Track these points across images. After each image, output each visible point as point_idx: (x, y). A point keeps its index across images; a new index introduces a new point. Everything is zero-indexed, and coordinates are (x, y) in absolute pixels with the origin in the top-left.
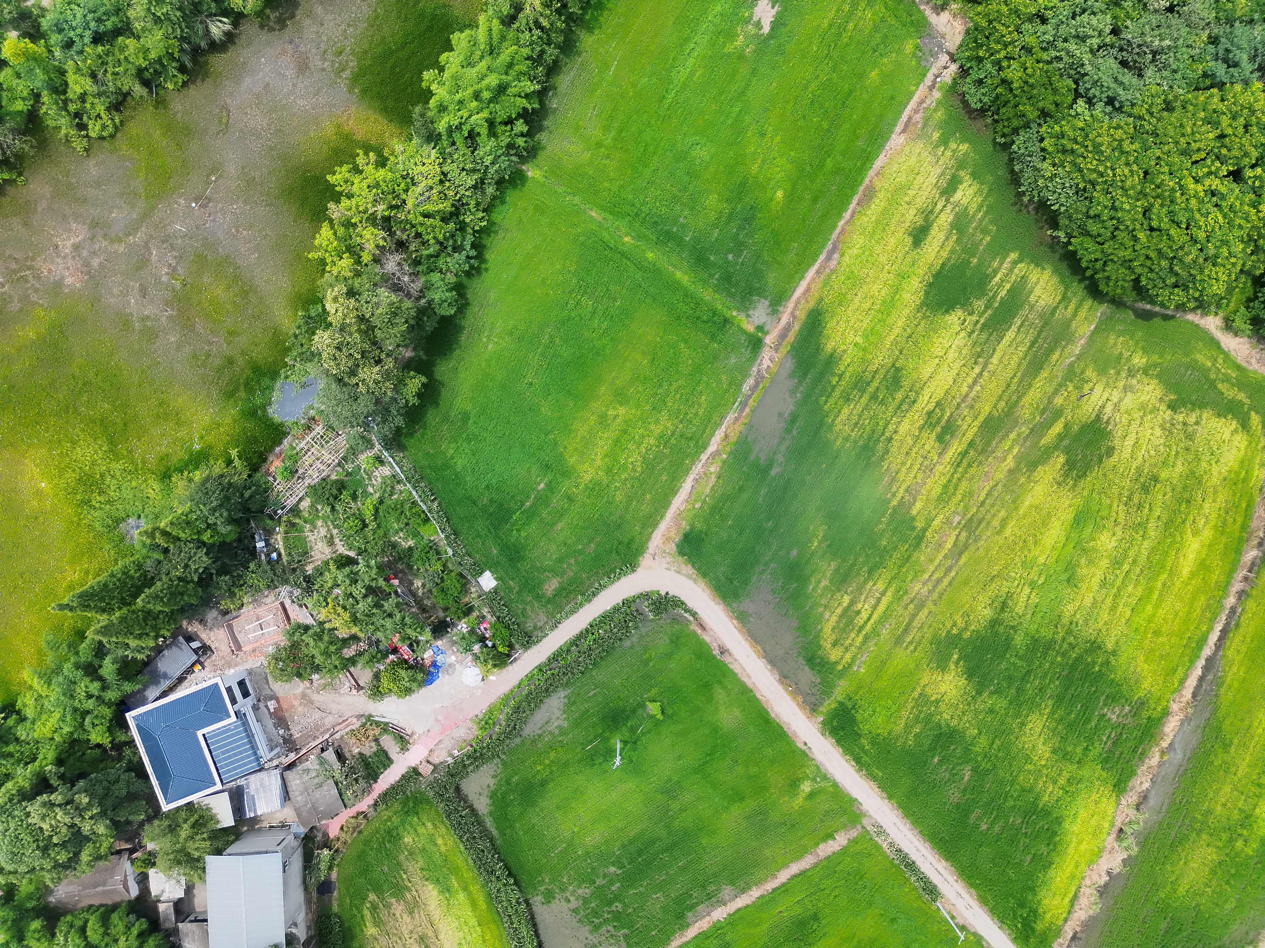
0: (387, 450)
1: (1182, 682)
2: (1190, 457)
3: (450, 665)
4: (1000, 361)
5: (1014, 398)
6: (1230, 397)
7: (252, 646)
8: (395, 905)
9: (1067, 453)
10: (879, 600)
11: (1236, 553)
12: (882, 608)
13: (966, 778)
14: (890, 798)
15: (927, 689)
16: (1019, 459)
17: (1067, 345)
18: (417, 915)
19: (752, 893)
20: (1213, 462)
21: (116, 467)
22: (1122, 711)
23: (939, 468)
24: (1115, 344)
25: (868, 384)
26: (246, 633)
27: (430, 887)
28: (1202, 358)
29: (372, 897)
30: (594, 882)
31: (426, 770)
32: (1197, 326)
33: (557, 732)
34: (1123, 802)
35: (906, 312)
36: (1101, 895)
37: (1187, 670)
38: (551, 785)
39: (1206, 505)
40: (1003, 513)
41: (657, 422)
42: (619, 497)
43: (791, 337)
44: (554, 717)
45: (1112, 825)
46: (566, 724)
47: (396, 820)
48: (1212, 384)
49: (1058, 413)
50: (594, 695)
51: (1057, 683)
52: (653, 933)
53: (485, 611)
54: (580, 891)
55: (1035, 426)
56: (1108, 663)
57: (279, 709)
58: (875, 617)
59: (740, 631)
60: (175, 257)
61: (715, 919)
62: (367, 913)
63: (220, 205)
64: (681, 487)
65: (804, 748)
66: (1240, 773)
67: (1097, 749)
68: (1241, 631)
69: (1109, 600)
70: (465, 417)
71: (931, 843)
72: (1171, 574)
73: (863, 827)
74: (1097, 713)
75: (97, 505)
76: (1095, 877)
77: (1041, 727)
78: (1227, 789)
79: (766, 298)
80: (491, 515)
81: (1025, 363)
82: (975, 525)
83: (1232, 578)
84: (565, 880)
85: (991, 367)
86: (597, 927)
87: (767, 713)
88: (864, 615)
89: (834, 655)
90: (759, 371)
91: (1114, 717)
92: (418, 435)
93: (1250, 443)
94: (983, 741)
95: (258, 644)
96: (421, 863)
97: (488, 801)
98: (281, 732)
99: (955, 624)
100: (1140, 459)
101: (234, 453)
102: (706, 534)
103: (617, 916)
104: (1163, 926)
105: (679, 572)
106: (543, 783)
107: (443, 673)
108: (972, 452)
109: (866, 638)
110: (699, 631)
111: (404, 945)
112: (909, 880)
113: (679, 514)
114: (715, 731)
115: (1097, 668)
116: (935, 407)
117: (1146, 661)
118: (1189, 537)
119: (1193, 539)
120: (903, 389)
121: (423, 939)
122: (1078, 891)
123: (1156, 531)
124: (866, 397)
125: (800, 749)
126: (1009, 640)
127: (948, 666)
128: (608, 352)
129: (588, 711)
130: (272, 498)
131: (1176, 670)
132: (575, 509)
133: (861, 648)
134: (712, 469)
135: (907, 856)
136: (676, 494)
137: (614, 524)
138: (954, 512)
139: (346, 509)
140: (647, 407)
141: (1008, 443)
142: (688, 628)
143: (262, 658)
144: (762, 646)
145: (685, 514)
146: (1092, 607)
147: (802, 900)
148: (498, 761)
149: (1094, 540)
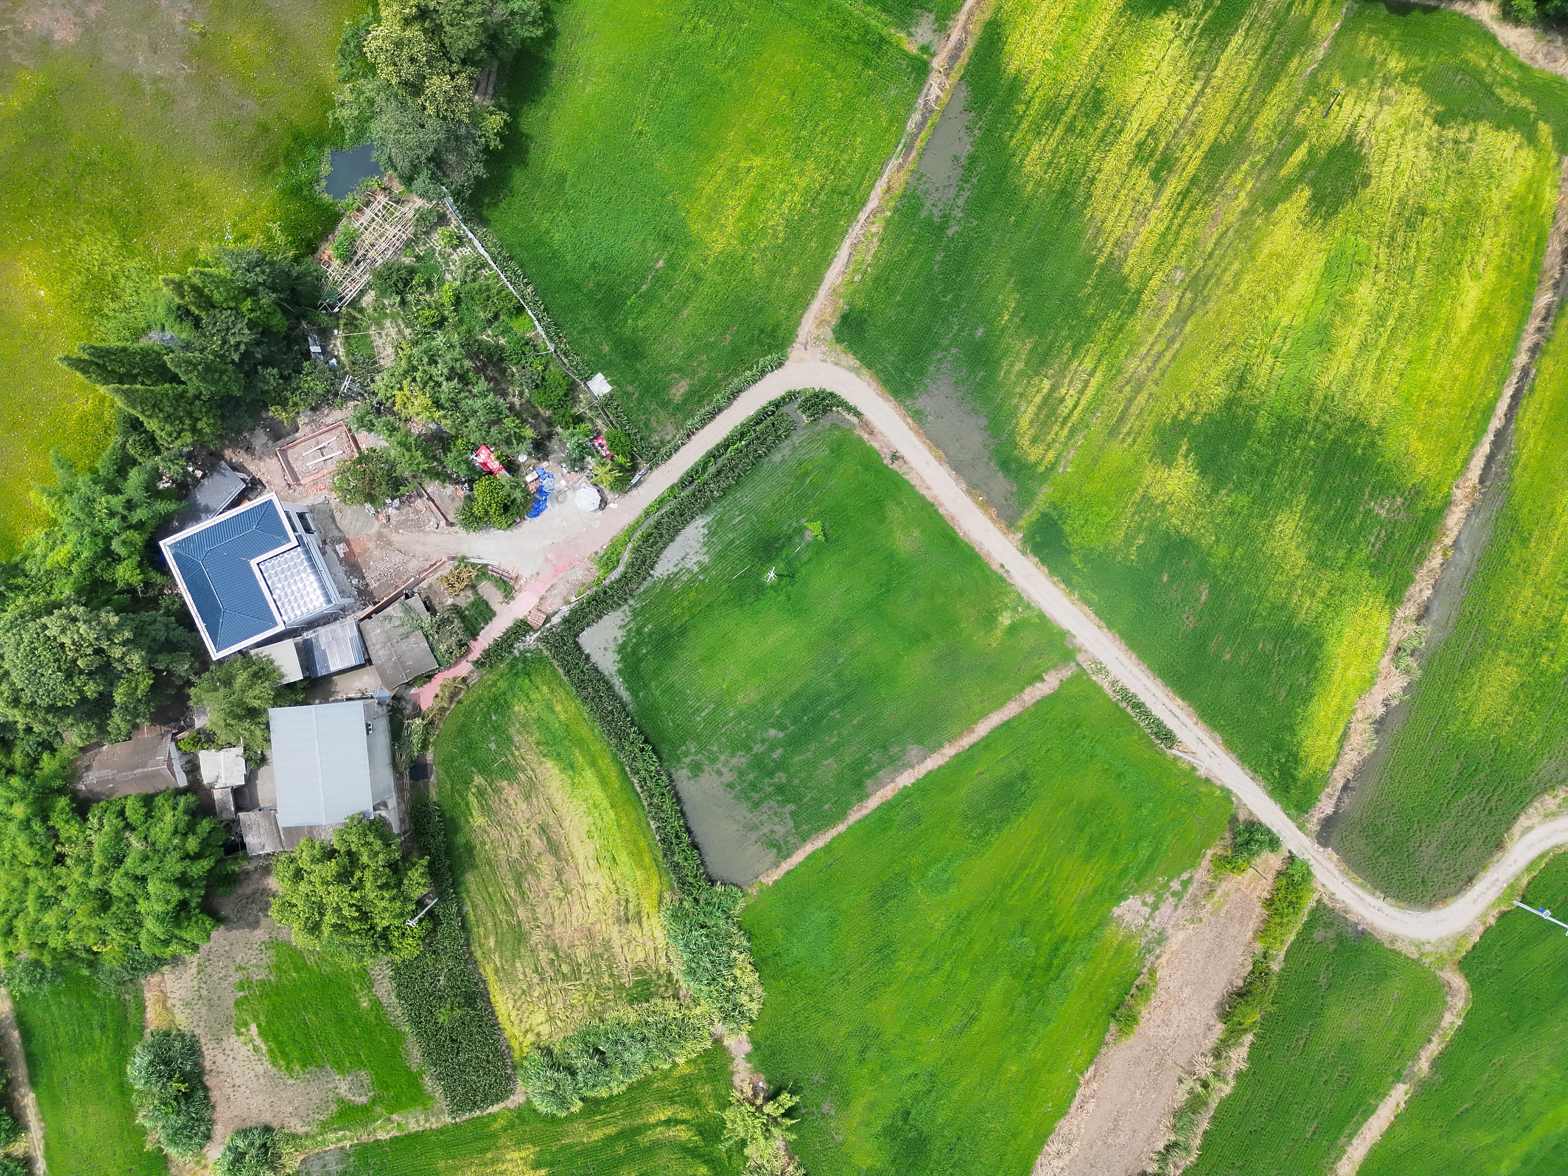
0: (465, 223)
1: (1467, 462)
2: (1464, 183)
3: (560, 492)
4: (1226, 74)
5: (1245, 119)
6: (1512, 105)
7: (312, 478)
8: (507, 789)
9: (1314, 186)
10: (1086, 384)
11: (1527, 299)
12: (1090, 391)
13: (1203, 598)
14: (1110, 626)
15: (1150, 490)
16: (1253, 197)
17: (1307, 49)
18: (534, 801)
19: (944, 751)
20: (1493, 187)
21: (132, 265)
22: (1392, 504)
23: (1155, 213)
24: (1366, 47)
25: (1063, 112)
26: (304, 461)
27: (549, 764)
28: (1475, 57)
29: (478, 780)
30: (751, 749)
31: (536, 620)
32: (1467, 18)
33: (696, 569)
34: (1400, 614)
35: (1107, 16)
36: (1377, 732)
37: (1472, 447)
38: (692, 633)
39: (1487, 242)
40: (1236, 266)
41: (801, 173)
42: (759, 271)
43: (965, 55)
44: (692, 552)
45: (1387, 645)
46: (706, 559)
47: (502, 685)
48: (1489, 91)
49: (1300, 137)
50: (740, 522)
51: (1311, 473)
52: (826, 807)
53: (599, 422)
54: (734, 761)
55: (1272, 155)
56: (1373, 444)
58: (1083, 403)
59: (917, 433)
61: (901, 786)
62: (472, 799)
64: (835, 256)
65: (1002, 571)
66: (1542, 574)
67: (1363, 552)
68: (1536, 396)
69: (1371, 366)
70: (562, 178)
71: (1163, 679)
72: (1447, 328)
73: (1078, 665)
74: (1361, 509)
75: (111, 314)
76: (1369, 710)
77: (1293, 528)
78: (1528, 593)
79: (930, 12)
80: (599, 301)
81: (1256, 75)
82: (1201, 283)
83: (1524, 331)
84: (715, 749)
85: (1214, 82)
86: (757, 805)
87: (953, 530)
88: (1069, 402)
89: (1034, 454)
90: (926, 104)
92: (503, 205)
93: (1539, 160)
94: (1222, 551)
95: (320, 475)
96: (537, 735)
97: (617, 657)
98: (355, 581)
99: (1182, 407)
100: (1403, 188)
101: (275, 227)
102: (870, 313)
103: (780, 789)
104: (1456, 766)
105: (837, 364)
106: (683, 631)
107: (552, 503)
108: (1195, 191)
109: (1073, 432)
110: (866, 436)
111: (520, 837)
112: (1138, 726)
113: (834, 290)
114: (890, 557)
115: (1360, 451)
116: (1147, 136)
117: (1420, 439)
118: (1466, 281)
119: (1472, 284)
120: (1106, 117)
121: (543, 829)
122: (1347, 728)
123: (1426, 276)
124: (1060, 129)
125: (996, 573)
126: (1249, 423)
127: (1175, 460)
128: (735, 86)
129: (733, 541)
130: (327, 289)
131: (1457, 448)
132: (704, 289)
133: (1066, 444)
134: (874, 230)
135: (1134, 696)
136: (829, 265)
137: (754, 307)
138: (1176, 267)
139: (419, 301)
140: (788, 155)
141: (1240, 176)
142: (853, 433)
143: (326, 491)
144: (943, 450)
145: (842, 290)
146: (1351, 376)
147: (1007, 756)
148: (626, 607)
149: (1350, 291)
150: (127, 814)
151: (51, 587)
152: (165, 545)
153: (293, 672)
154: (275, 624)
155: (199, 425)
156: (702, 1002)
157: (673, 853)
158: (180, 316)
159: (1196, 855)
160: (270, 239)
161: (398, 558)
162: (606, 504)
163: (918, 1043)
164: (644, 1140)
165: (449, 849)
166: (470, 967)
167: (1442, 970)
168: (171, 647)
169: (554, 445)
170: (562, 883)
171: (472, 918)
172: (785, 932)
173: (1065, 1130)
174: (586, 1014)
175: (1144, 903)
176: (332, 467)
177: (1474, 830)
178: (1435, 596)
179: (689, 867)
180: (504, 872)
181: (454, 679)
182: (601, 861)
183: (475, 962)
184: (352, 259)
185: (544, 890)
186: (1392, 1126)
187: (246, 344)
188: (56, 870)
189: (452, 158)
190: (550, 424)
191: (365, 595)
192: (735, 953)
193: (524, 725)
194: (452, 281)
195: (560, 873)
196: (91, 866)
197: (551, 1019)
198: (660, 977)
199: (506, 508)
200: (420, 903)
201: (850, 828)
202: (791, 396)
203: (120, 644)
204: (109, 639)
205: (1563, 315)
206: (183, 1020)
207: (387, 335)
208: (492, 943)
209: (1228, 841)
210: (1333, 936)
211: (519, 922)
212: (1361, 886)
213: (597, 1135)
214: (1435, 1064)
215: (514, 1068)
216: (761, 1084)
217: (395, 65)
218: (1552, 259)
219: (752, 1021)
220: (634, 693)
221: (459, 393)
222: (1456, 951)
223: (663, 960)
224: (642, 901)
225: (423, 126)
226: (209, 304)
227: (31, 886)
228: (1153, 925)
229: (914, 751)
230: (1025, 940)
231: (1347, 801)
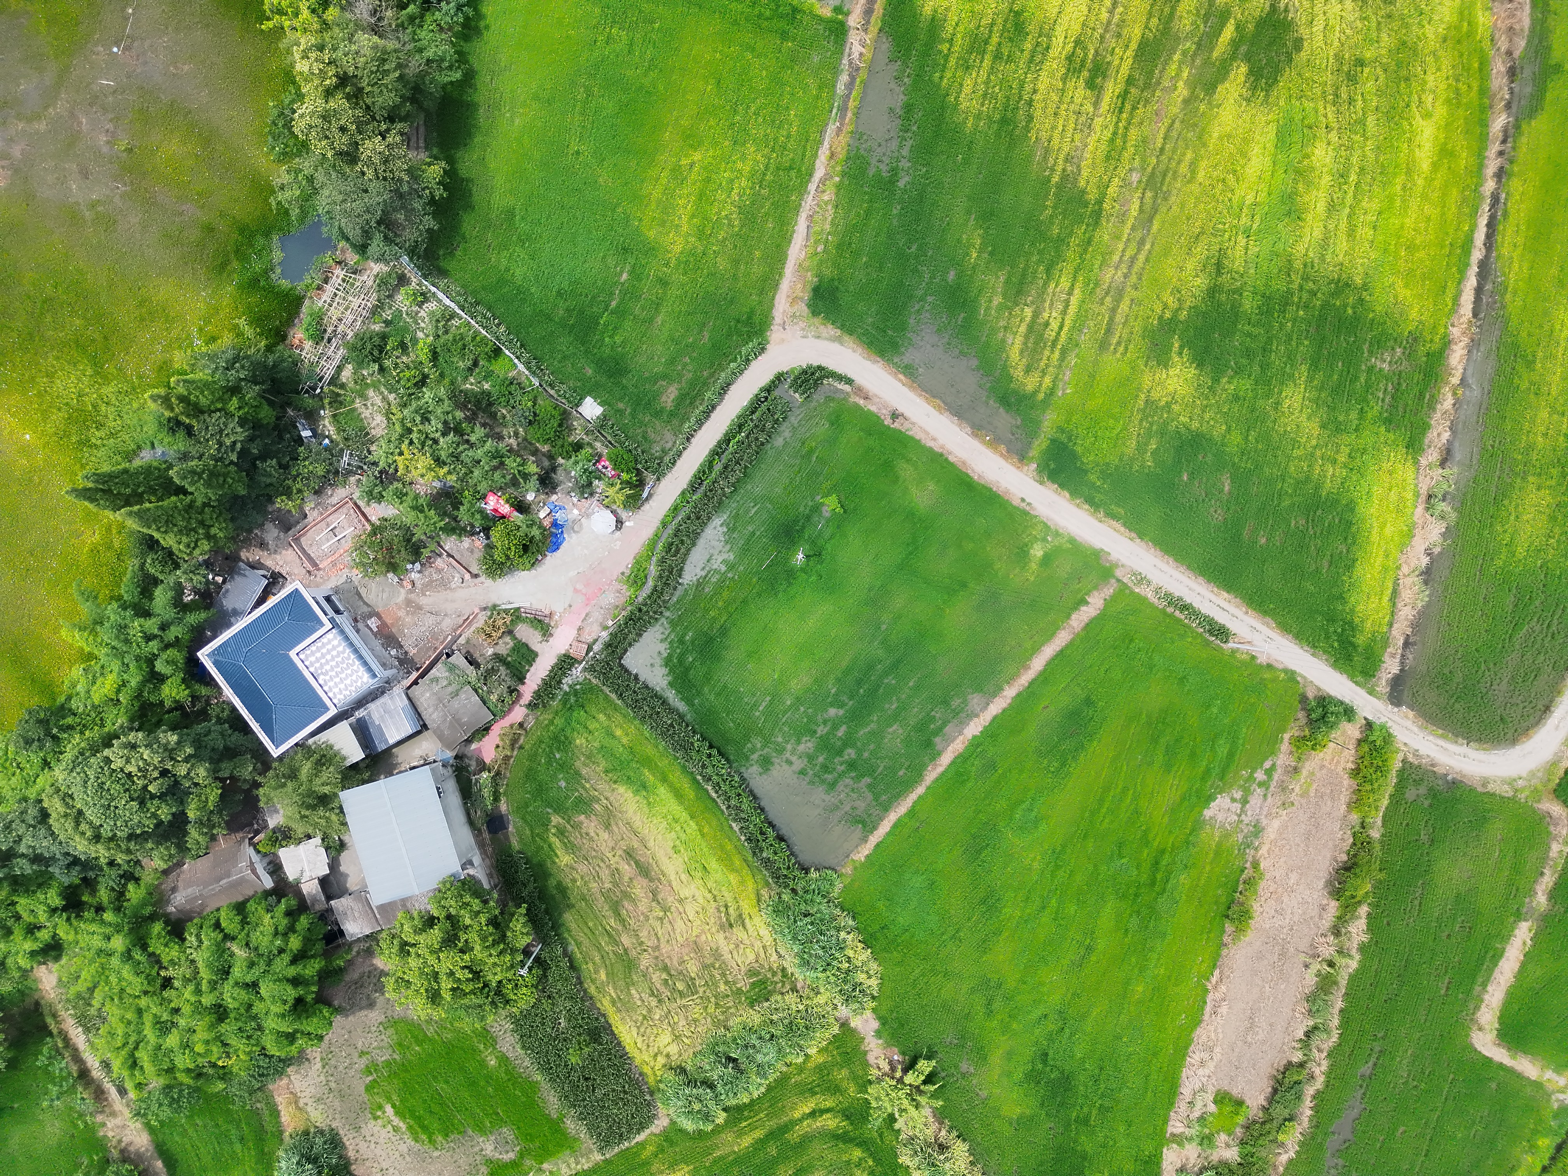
0: (425, 277)
1: (1457, 298)
2: (1395, 25)
3: (574, 522)
5: (1167, 10)
7: (330, 560)
8: (586, 823)
9: (1249, 61)
10: (1067, 304)
11: (1481, 126)
12: (1072, 309)
13: (1227, 488)
14: (1141, 535)
15: (1152, 394)
16: (1192, 85)
18: (615, 828)
19: (1005, 693)
20: (1425, 23)
21: (108, 390)
22: (1392, 356)
23: (1099, 121)
25: (986, 42)
26: (319, 545)
27: (622, 789)
29: (556, 819)
30: (815, 732)
31: (579, 651)
33: (723, 568)
34: (1423, 462)
36: (1426, 583)
37: (1459, 283)
38: (733, 632)
39: (1430, 78)
40: (1189, 155)
41: (743, 158)
42: (722, 264)
43: (879, 10)
44: (716, 552)
45: (1417, 495)
46: (731, 556)
47: (559, 722)
49: (1224, 16)
50: (756, 513)
51: (1306, 343)
52: (901, 773)
53: (598, 445)
54: (801, 748)
55: (1201, 40)
56: (1361, 300)
57: (383, 627)
58: (1068, 322)
59: (910, 387)
60: (111, 121)
61: (970, 737)
62: (553, 839)
63: (147, 43)
64: (794, 231)
65: (1024, 505)
66: (1554, 393)
67: (1375, 410)
68: (1511, 219)
69: (1343, 225)
70: (510, 214)
71: (1203, 576)
72: (1409, 172)
73: (1118, 581)
74: (1363, 367)
75: (99, 442)
76: (1414, 563)
77: (1301, 401)
78: (1544, 414)
80: (573, 327)
82: (1159, 179)
83: (1485, 157)
84: (780, 739)
86: (833, 785)
87: (967, 475)
88: (1054, 325)
89: (1030, 383)
90: (851, 63)
91: (1385, 366)
92: (458, 253)
94: (1236, 438)
95: (337, 555)
96: (603, 764)
97: (665, 671)
98: (394, 652)
99: (1165, 306)
100: (1336, 43)
101: (242, 322)
102: (840, 281)
103: (852, 765)
104: (1510, 599)
105: (818, 337)
106: (724, 631)
107: (569, 534)
108: (1133, 90)
109: (1064, 353)
110: (861, 402)
111: (609, 866)
112: (1189, 627)
113: (800, 265)
114: (911, 515)
115: (1350, 311)
116: (1075, 47)
117: (1406, 286)
118: (1418, 121)
119: (1424, 123)
120: (1030, 37)
121: (629, 854)
122: (1396, 584)
123: (1378, 125)
124: (988, 58)
125: (1017, 508)
126: (1235, 308)
127: (1170, 358)
128: (661, 88)
129: (753, 533)
130: (304, 372)
131: (1445, 287)
132: (674, 292)
133: (1060, 366)
134: (826, 197)
135: (1180, 599)
136: (790, 242)
137: (725, 299)
138: (1130, 170)
139: (397, 364)
140: (727, 143)
141: (1174, 66)
142: (847, 401)
143: (346, 570)
144: (941, 398)
145: (807, 264)
146: (1326, 239)
147: (1068, 685)
148: (663, 620)
149: (1307, 156)
150: (223, 925)
151: (101, 719)
152: (203, 655)
153: (354, 753)
154: (328, 709)
155: (213, 531)
156: (822, 990)
157: (761, 851)
158: (171, 428)
159: (1273, 742)
160: (240, 334)
161: (430, 620)
162: (622, 523)
163: (1042, 984)
164: (794, 1136)
165: (542, 894)
166: (587, 1004)
167: (1539, 801)
168: (230, 753)
169: (560, 476)
170: (659, 903)
171: (579, 955)
172: (887, 903)
173: (1204, 1038)
174: (710, 1026)
175: (1233, 800)
176: (348, 544)
177: (1541, 658)
178: (1454, 437)
179: (780, 860)
180: (602, 906)
181: (512, 726)
182: (693, 873)
183: (591, 998)
184: (323, 338)
185: (643, 914)
186: (1523, 965)
187: (241, 441)
188: (165, 994)
189: (400, 217)
190: (551, 457)
191: (406, 663)
192: (843, 935)
193: (589, 757)
194: (424, 338)
195: (654, 893)
196: (198, 984)
197: (677, 1038)
198: (774, 974)
199: (526, 548)
200: (527, 952)
201: (928, 788)
202: (779, 378)
203: (183, 761)
204: (172, 759)
205: (1521, 134)
206: (318, 1117)
207: (372, 405)
208: (603, 976)
209: (1303, 721)
210: (1426, 792)
211: (625, 950)
212: (1442, 737)
213: (747, 1141)
214: (1552, 895)
215: (652, 1093)
216: (896, 1057)
217: (327, 137)
218: (1498, 80)
219: (873, 998)
220: (689, 702)
221: (458, 445)
222: (1549, 780)
223: (774, 957)
224: (741, 903)
225: (366, 191)
226: (197, 411)
227: (145, 1015)
228: (1246, 819)
229: (975, 700)
230: (1124, 861)
231: (1410, 657)
